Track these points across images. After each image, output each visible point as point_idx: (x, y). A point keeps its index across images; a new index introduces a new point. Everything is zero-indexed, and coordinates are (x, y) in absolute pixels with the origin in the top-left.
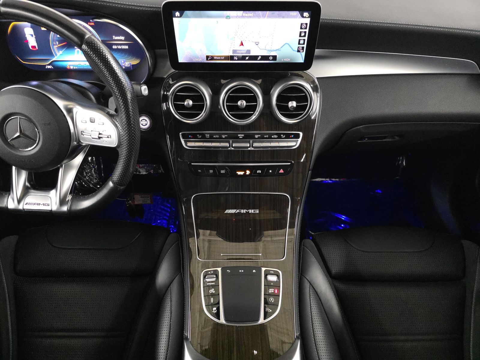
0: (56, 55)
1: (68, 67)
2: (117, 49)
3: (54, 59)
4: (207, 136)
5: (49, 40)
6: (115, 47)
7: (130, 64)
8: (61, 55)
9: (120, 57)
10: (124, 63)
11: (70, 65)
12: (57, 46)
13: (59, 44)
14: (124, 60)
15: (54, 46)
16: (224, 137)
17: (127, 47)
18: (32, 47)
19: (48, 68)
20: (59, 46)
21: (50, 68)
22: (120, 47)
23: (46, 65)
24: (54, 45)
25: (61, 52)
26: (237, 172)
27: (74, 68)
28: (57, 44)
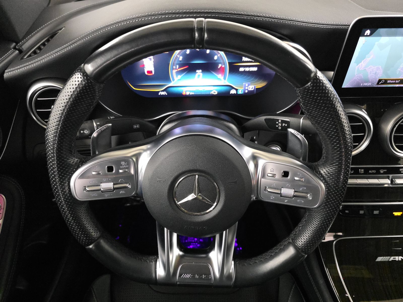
0: (173, 80)
1: (184, 93)
2: (244, 72)
3: (170, 85)
4: (361, 171)
5: (169, 64)
6: (241, 69)
7: (255, 87)
8: (179, 80)
9: (245, 80)
10: (248, 87)
11: (186, 91)
12: (177, 70)
13: (179, 68)
14: (249, 83)
15: (173, 71)
16: (382, 172)
17: (255, 69)
18: (149, 72)
19: (162, 94)
20: (179, 71)
21: (163, 95)
22: (247, 69)
23: (159, 92)
24: (173, 69)
25: (179, 77)
26: (394, 213)
27: (191, 94)
28: (177, 68)
